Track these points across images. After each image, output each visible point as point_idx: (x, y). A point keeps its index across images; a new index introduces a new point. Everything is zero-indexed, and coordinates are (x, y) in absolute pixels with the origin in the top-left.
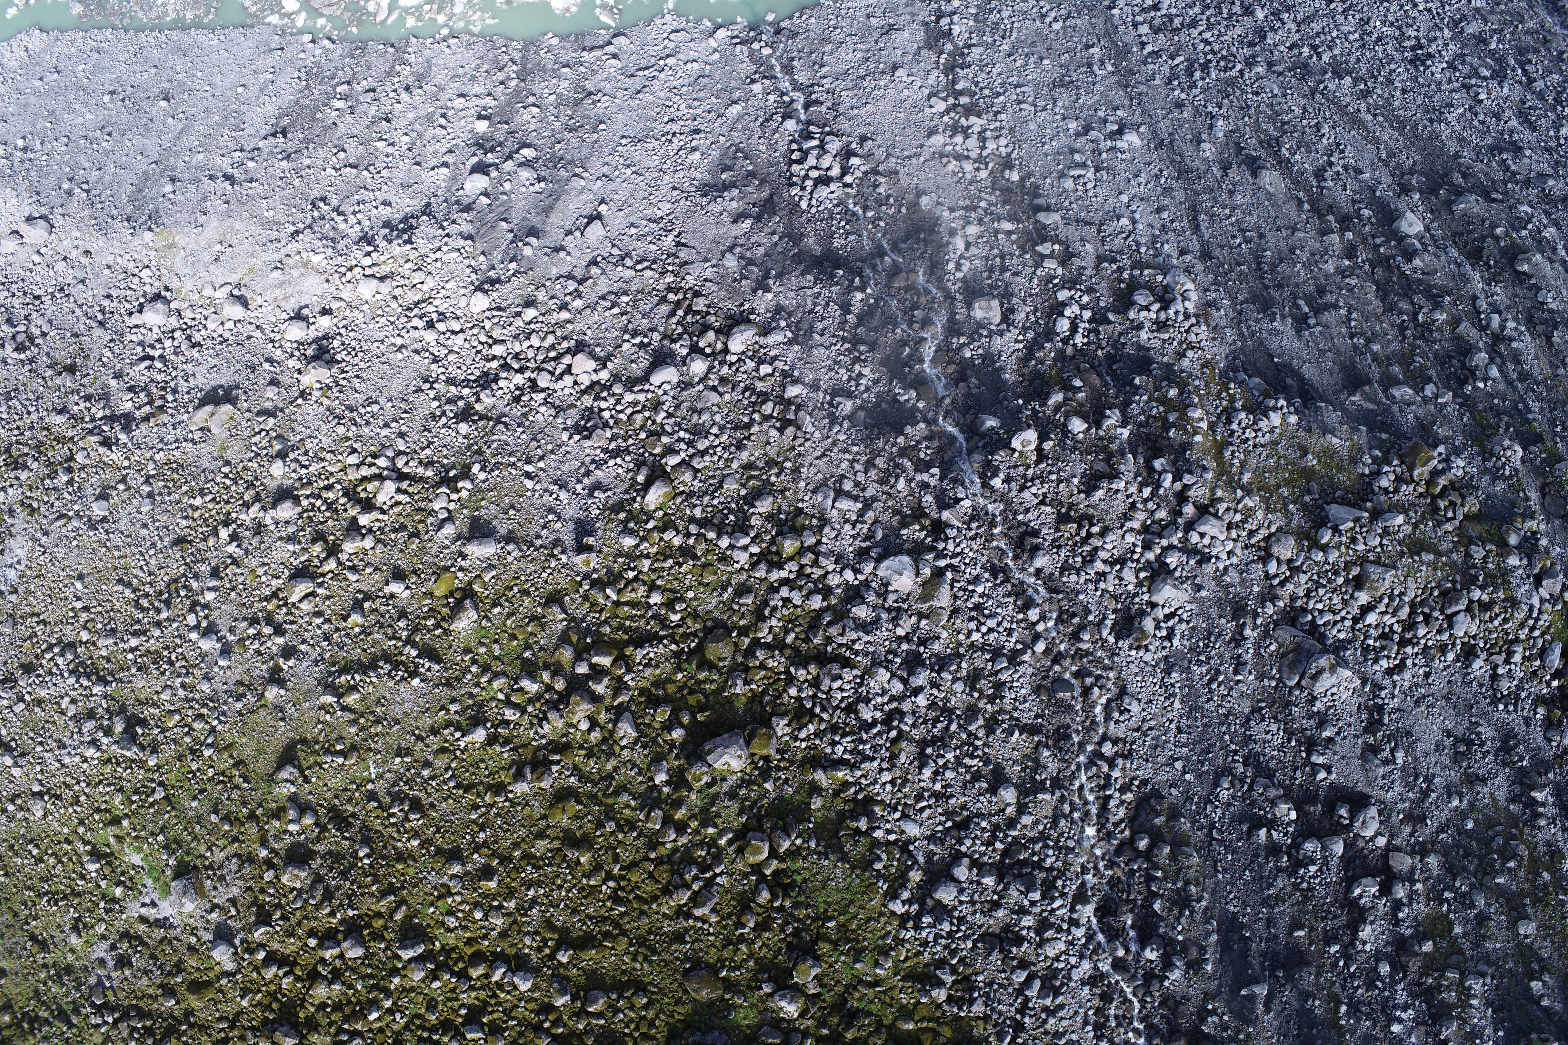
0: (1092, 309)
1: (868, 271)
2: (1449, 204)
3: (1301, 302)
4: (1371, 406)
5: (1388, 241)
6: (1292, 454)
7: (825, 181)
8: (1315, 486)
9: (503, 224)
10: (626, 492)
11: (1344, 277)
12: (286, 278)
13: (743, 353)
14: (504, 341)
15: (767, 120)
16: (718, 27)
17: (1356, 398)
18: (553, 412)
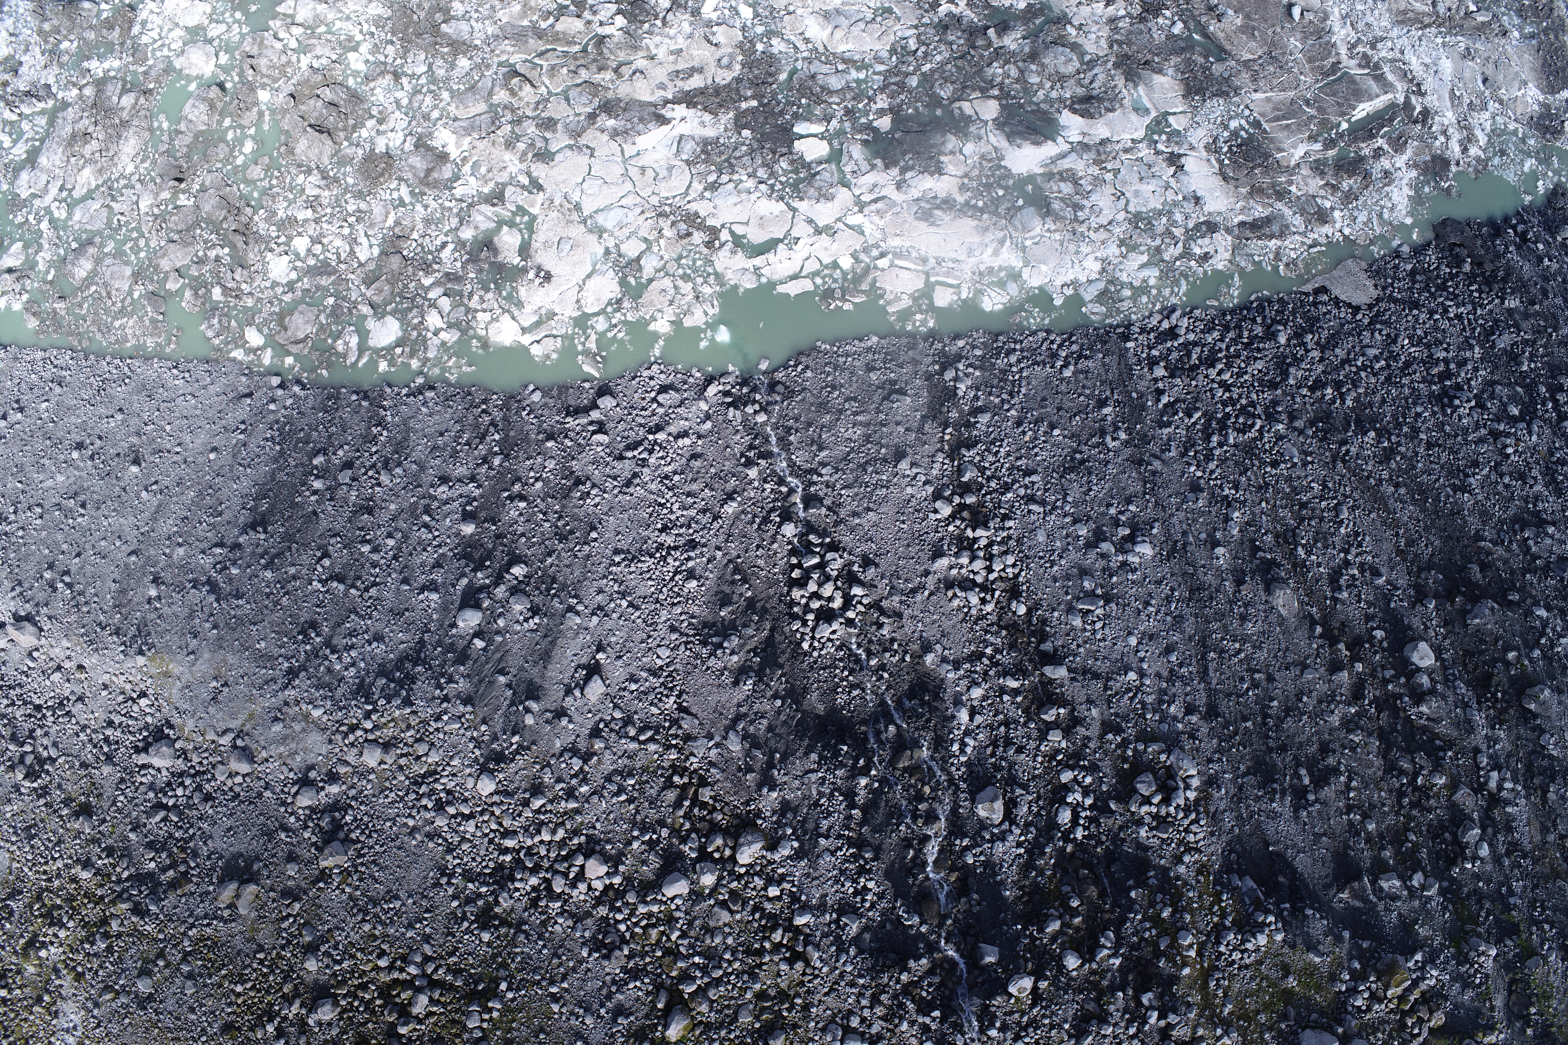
0: (1094, 792)
1: (872, 744)
2: (1464, 614)
3: (1303, 772)
4: (1357, 904)
5: (1396, 677)
6: (1274, 974)
7: (826, 615)
8: (1292, 1012)
9: (502, 679)
10: (647, 1016)
11: (1349, 731)
12: (289, 731)
13: (751, 866)
14: (515, 832)
15: (766, 520)
16: (709, 380)
17: (1344, 895)
18: (570, 923)
